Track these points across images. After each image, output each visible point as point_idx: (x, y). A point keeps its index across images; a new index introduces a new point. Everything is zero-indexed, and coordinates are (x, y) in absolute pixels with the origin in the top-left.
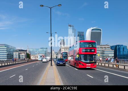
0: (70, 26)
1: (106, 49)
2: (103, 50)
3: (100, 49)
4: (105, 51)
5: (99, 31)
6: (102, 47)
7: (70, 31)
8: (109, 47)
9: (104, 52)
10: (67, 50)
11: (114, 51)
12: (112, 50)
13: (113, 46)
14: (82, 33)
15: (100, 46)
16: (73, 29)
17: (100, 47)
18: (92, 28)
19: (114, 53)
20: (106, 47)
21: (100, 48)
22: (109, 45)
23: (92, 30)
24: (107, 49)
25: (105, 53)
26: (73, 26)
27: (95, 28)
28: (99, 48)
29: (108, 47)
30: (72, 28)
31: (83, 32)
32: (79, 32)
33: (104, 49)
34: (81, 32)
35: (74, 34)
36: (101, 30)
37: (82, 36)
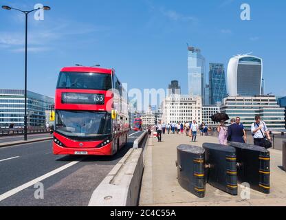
0: (192, 49)
1: (267, 104)
2: (260, 107)
3: (254, 104)
4: (264, 109)
5: (256, 63)
6: (259, 100)
7: (192, 61)
8: (274, 100)
9: (263, 111)
10: (185, 106)
11: (284, 109)
12: (280, 107)
13: (283, 98)
14: (219, 67)
15: (254, 98)
16: (199, 57)
17: (254, 100)
18: (240, 57)
19: (285, 115)
20: (267, 100)
21: (253, 102)
22: (273, 96)
23: (241, 60)
24: (271, 104)
25: (264, 113)
26: (198, 50)
27: (246, 56)
28: (250, 102)
29: (270, 100)
30: (195, 54)
31: (221, 65)
32: (213, 65)
33: (262, 104)
34: (217, 65)
35: (200, 68)
36: (259, 61)
37: (220, 73)
